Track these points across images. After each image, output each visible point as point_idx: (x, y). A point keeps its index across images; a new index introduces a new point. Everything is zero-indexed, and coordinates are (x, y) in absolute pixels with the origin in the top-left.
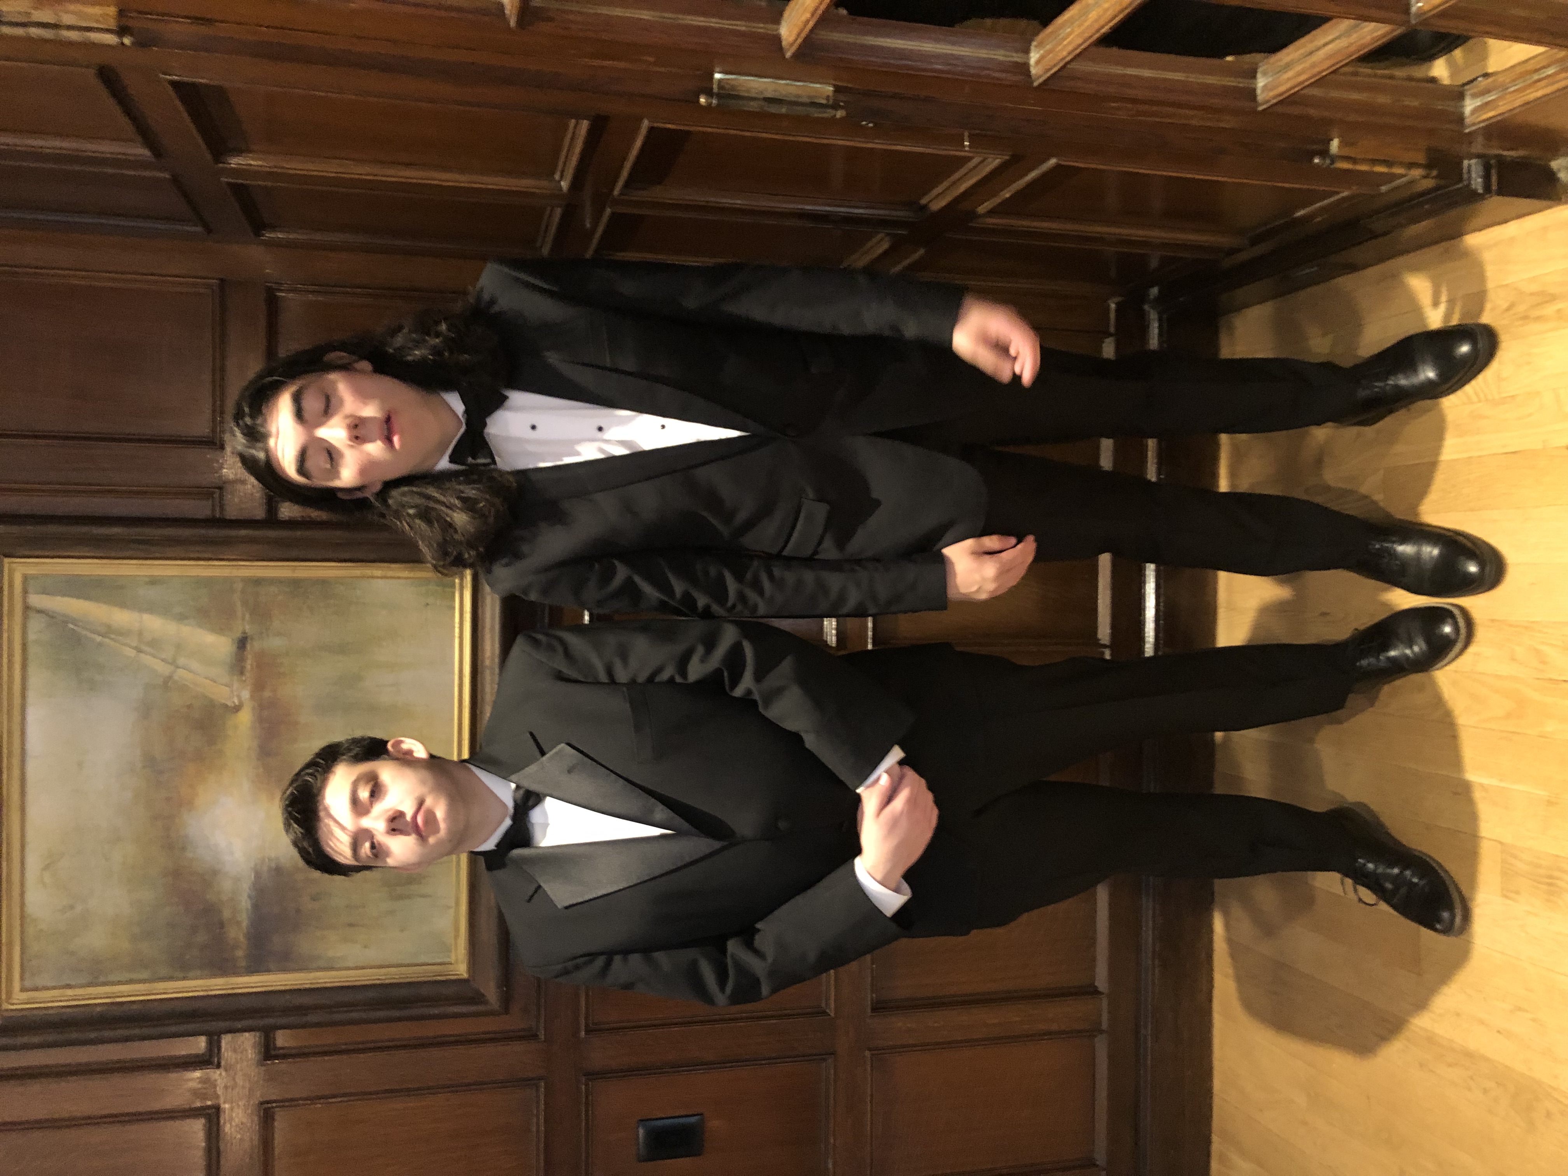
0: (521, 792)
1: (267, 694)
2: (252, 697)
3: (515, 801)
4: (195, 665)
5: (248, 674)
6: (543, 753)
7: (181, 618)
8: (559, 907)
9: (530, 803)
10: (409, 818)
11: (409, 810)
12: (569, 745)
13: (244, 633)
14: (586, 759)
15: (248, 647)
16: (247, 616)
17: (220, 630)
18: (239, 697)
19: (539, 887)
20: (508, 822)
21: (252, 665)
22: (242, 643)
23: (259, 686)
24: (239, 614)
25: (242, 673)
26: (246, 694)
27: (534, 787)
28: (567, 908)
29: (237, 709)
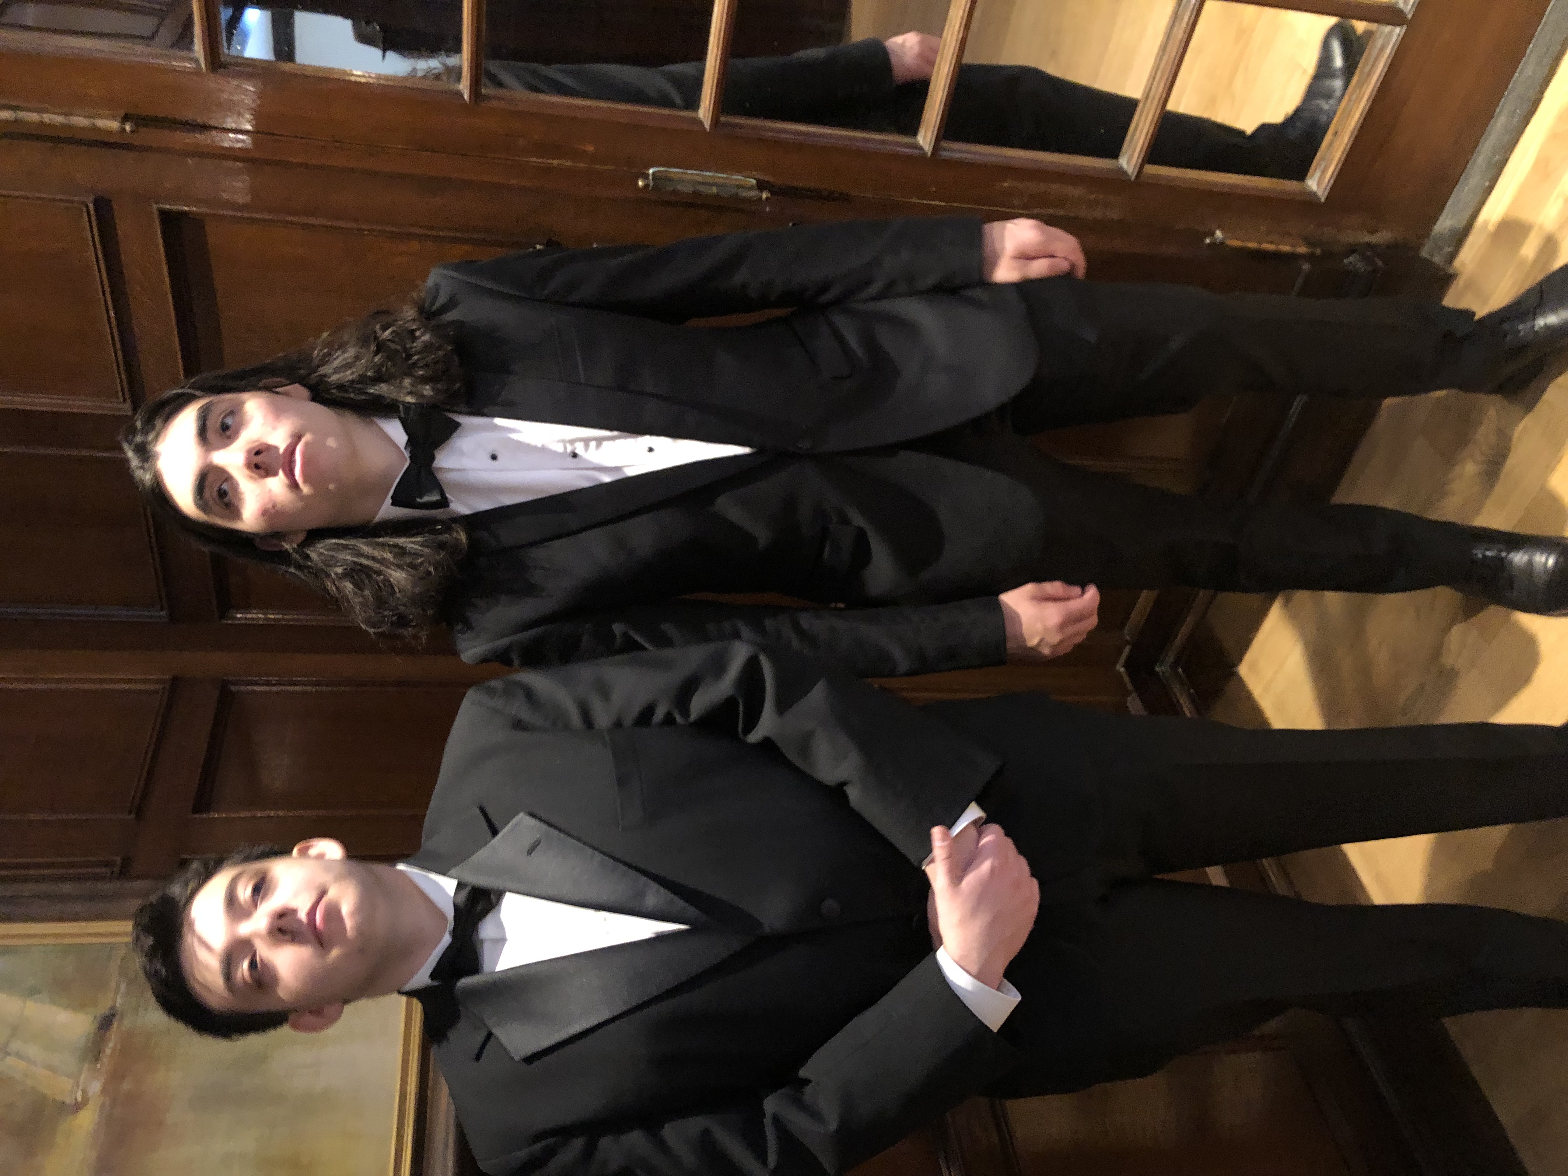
0: (464, 893)
1: (126, 1086)
2: (104, 1091)
3: (456, 907)
4: (33, 1051)
5: (105, 1060)
6: (495, 832)
7: (32, 992)
8: (517, 1059)
9: (479, 908)
10: (302, 915)
11: (302, 906)
12: (532, 815)
13: (113, 1008)
14: (551, 830)
15: (115, 1025)
16: (123, 987)
17: (80, 1006)
18: (84, 1092)
19: (490, 1035)
20: (447, 939)
21: (114, 1049)
22: (106, 1023)
23: (116, 1077)
24: (113, 984)
25: (97, 1059)
26: (95, 1087)
27: (483, 881)
28: (530, 1060)
29: (78, 1107)
